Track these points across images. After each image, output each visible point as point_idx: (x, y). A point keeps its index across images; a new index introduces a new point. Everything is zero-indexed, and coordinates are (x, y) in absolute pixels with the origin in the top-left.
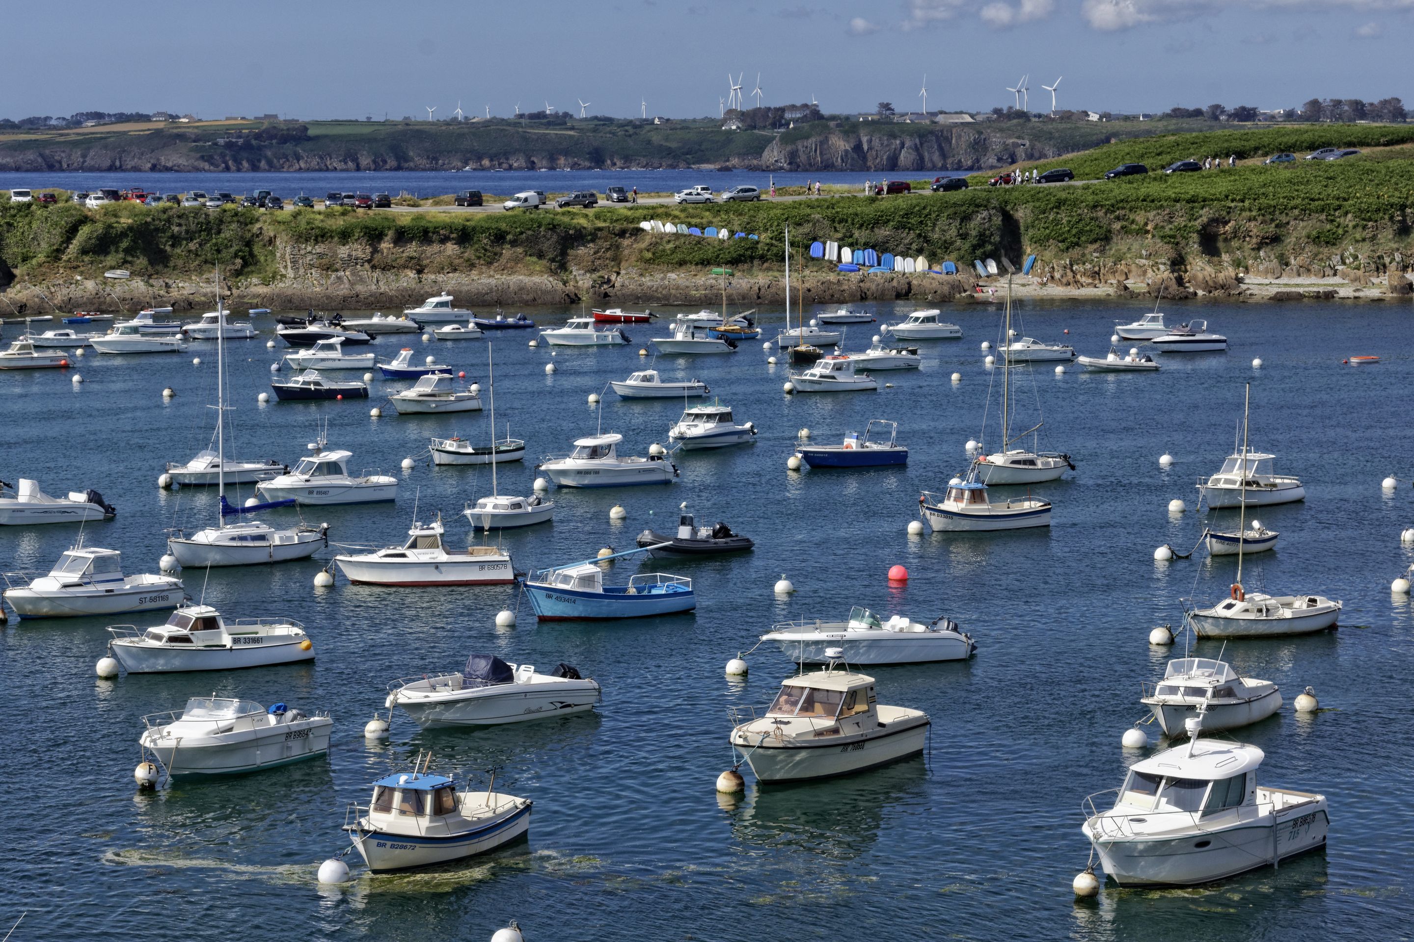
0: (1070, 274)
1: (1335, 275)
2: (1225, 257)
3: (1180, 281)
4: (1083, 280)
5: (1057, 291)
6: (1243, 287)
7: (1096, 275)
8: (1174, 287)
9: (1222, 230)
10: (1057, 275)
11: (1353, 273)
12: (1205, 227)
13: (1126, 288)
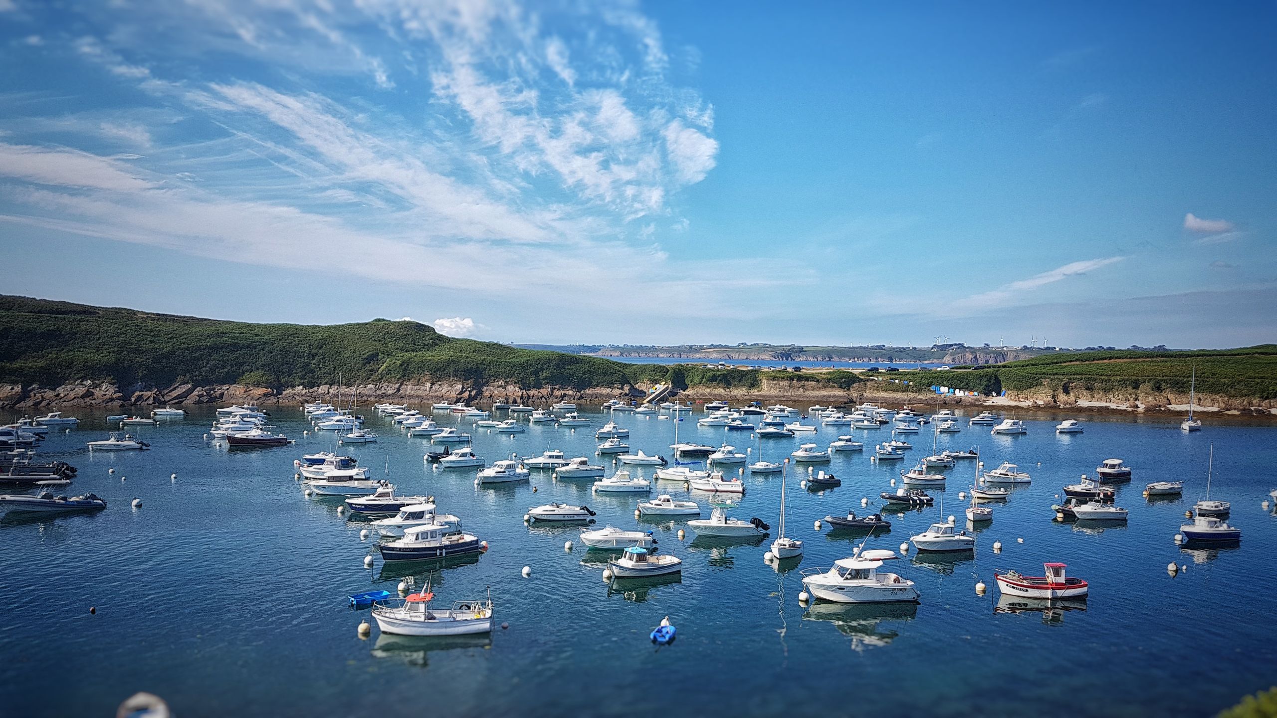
0: (1017, 397)
1: (1110, 402)
2: (1072, 394)
3: (1055, 401)
4: (1022, 400)
5: (1013, 403)
6: (1077, 404)
7: (1027, 398)
8: (1052, 403)
9: (1071, 385)
10: (1012, 398)
11: (1117, 401)
12: (1065, 384)
13: (1036, 403)
